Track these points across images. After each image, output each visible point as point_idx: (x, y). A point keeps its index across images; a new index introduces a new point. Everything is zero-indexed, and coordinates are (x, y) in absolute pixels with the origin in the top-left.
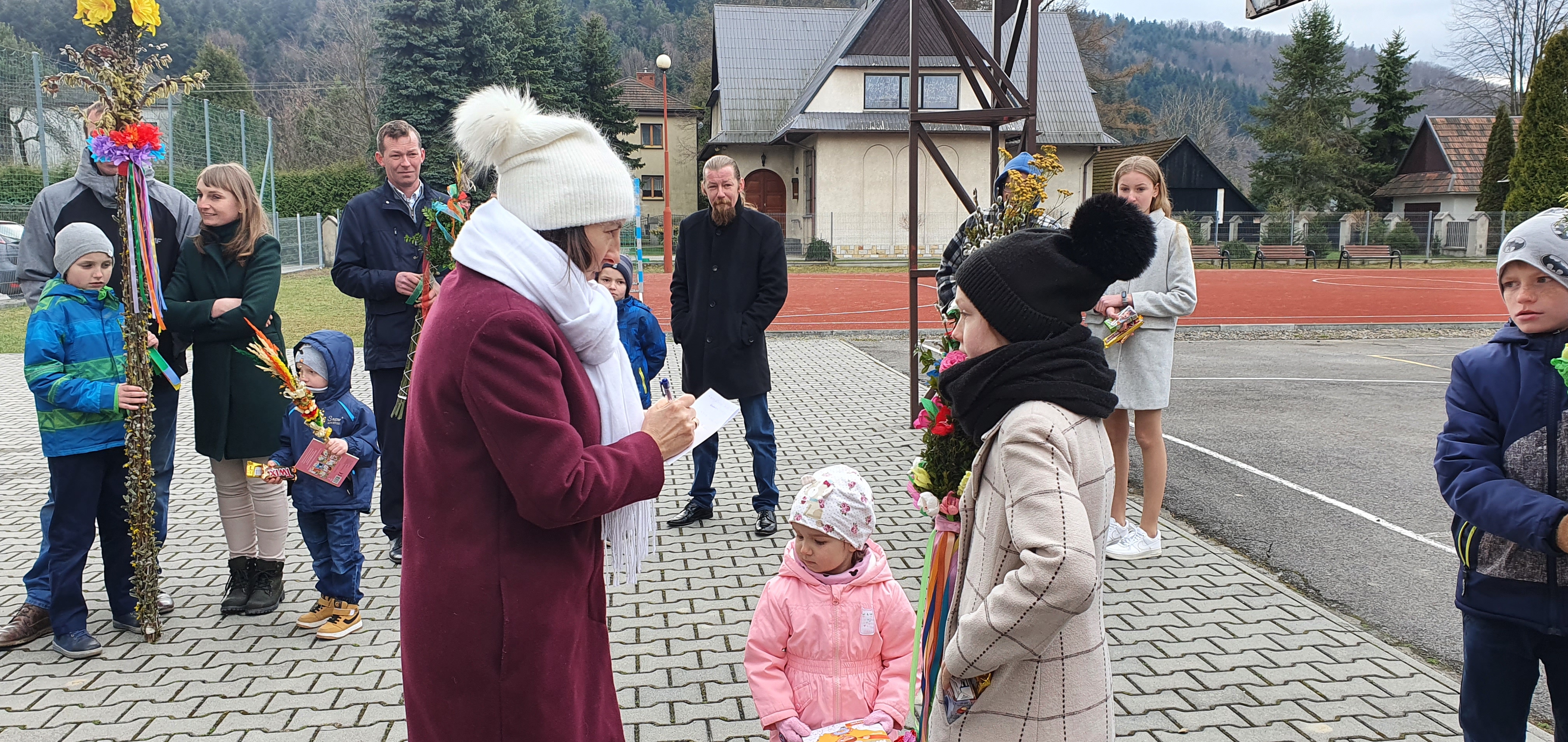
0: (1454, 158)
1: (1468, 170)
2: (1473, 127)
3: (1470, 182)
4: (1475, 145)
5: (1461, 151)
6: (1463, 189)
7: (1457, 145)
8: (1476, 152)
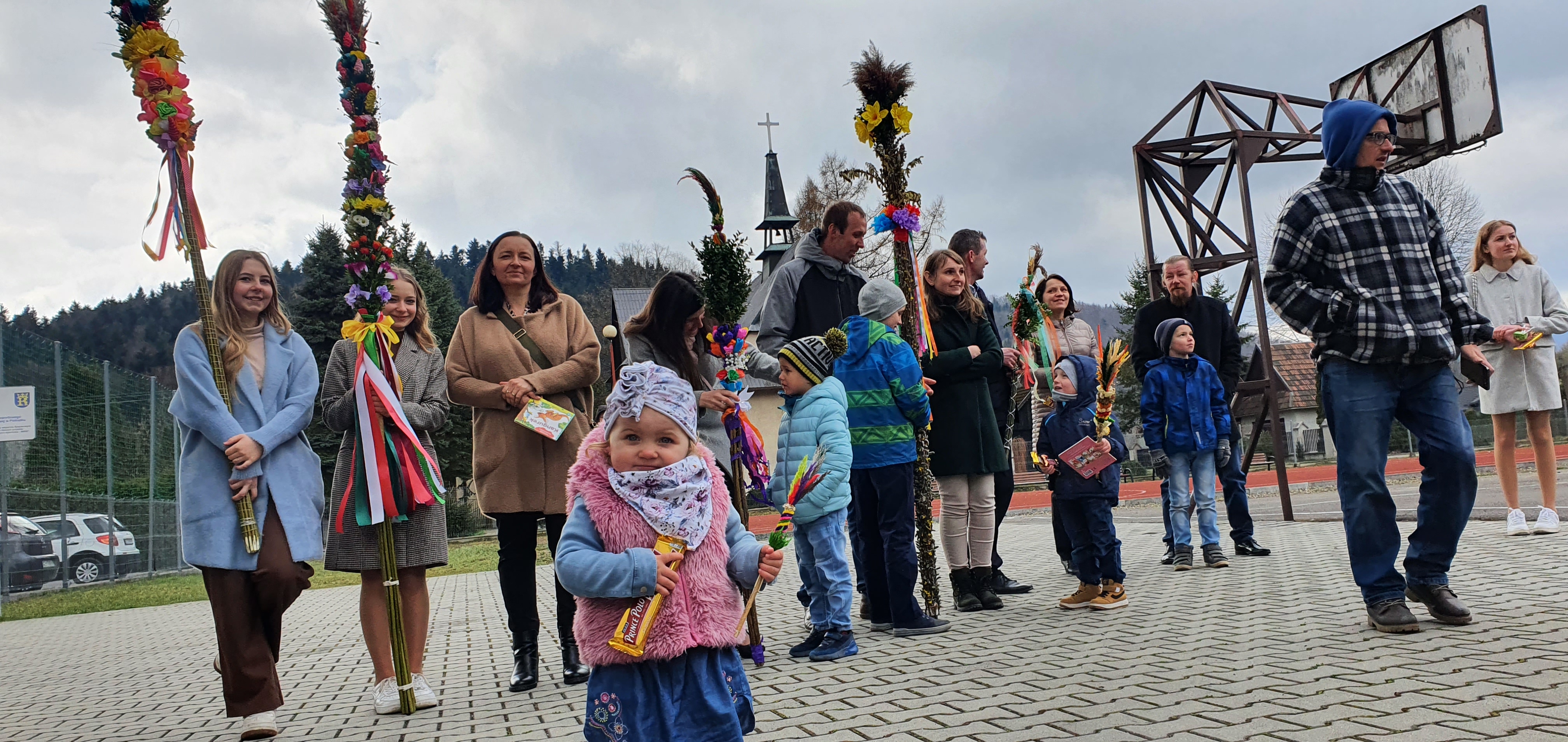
0: (1288, 379)
1: (1301, 387)
2: (1296, 352)
3: (1305, 398)
4: (1302, 367)
5: (1292, 372)
6: (1302, 405)
7: (1288, 368)
8: (1304, 372)
